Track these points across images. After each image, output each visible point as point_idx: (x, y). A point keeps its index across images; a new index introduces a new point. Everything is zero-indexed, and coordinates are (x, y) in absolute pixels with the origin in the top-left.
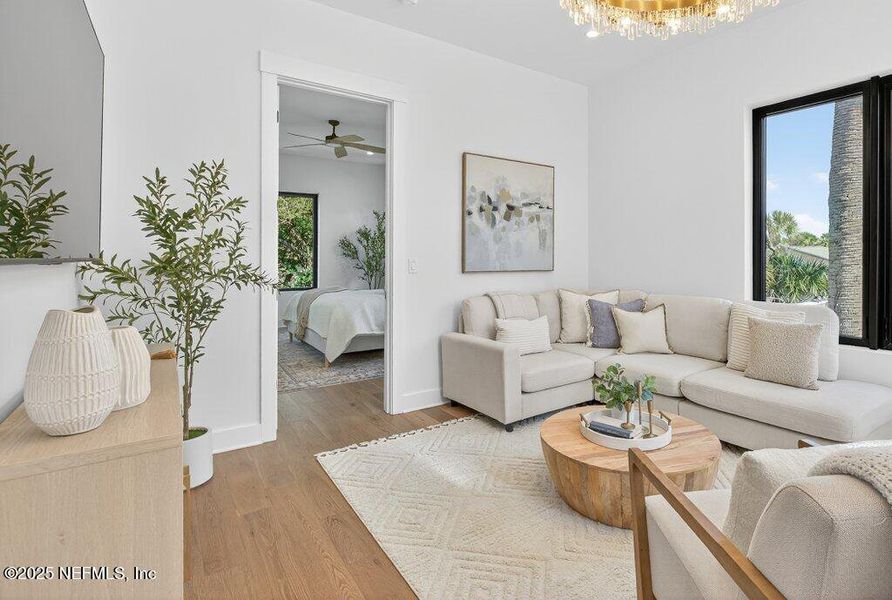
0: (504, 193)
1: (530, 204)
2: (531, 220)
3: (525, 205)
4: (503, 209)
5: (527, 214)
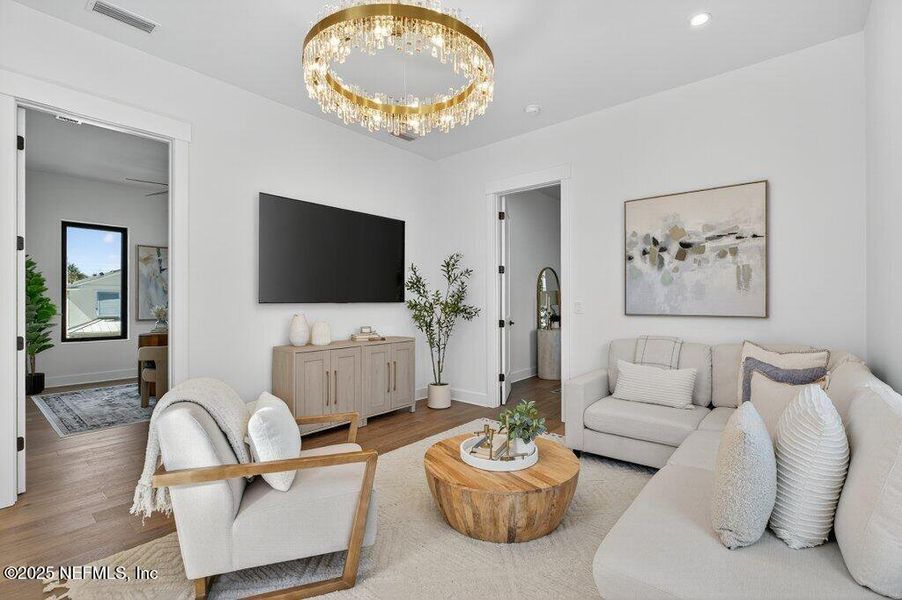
0: (675, 231)
1: (720, 236)
2: (722, 255)
3: (709, 239)
4: (675, 248)
5: (713, 250)
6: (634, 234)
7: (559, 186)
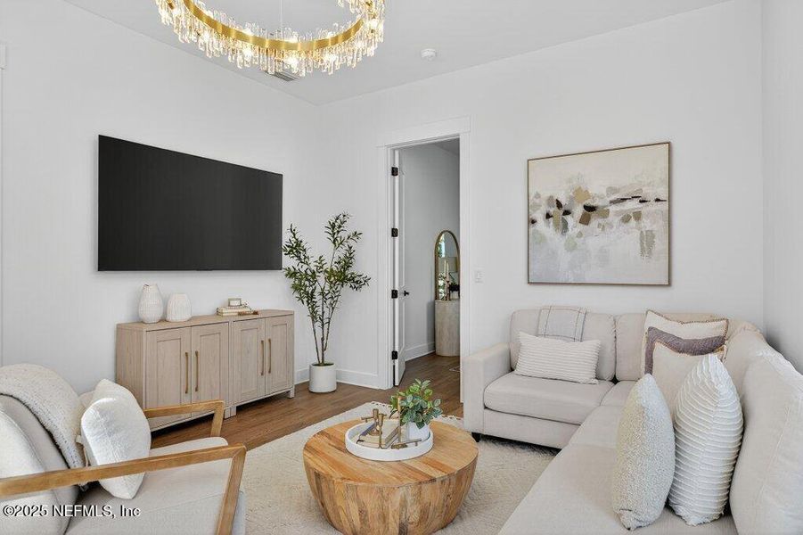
0: (579, 193)
1: (624, 200)
2: (626, 219)
3: (613, 202)
4: (578, 211)
5: (617, 214)
6: (538, 196)
7: (458, 140)
